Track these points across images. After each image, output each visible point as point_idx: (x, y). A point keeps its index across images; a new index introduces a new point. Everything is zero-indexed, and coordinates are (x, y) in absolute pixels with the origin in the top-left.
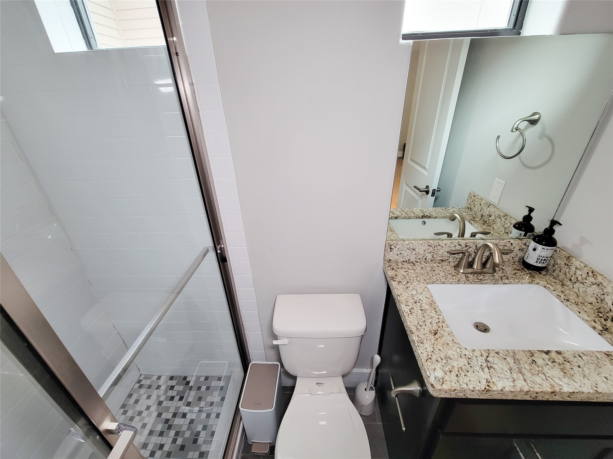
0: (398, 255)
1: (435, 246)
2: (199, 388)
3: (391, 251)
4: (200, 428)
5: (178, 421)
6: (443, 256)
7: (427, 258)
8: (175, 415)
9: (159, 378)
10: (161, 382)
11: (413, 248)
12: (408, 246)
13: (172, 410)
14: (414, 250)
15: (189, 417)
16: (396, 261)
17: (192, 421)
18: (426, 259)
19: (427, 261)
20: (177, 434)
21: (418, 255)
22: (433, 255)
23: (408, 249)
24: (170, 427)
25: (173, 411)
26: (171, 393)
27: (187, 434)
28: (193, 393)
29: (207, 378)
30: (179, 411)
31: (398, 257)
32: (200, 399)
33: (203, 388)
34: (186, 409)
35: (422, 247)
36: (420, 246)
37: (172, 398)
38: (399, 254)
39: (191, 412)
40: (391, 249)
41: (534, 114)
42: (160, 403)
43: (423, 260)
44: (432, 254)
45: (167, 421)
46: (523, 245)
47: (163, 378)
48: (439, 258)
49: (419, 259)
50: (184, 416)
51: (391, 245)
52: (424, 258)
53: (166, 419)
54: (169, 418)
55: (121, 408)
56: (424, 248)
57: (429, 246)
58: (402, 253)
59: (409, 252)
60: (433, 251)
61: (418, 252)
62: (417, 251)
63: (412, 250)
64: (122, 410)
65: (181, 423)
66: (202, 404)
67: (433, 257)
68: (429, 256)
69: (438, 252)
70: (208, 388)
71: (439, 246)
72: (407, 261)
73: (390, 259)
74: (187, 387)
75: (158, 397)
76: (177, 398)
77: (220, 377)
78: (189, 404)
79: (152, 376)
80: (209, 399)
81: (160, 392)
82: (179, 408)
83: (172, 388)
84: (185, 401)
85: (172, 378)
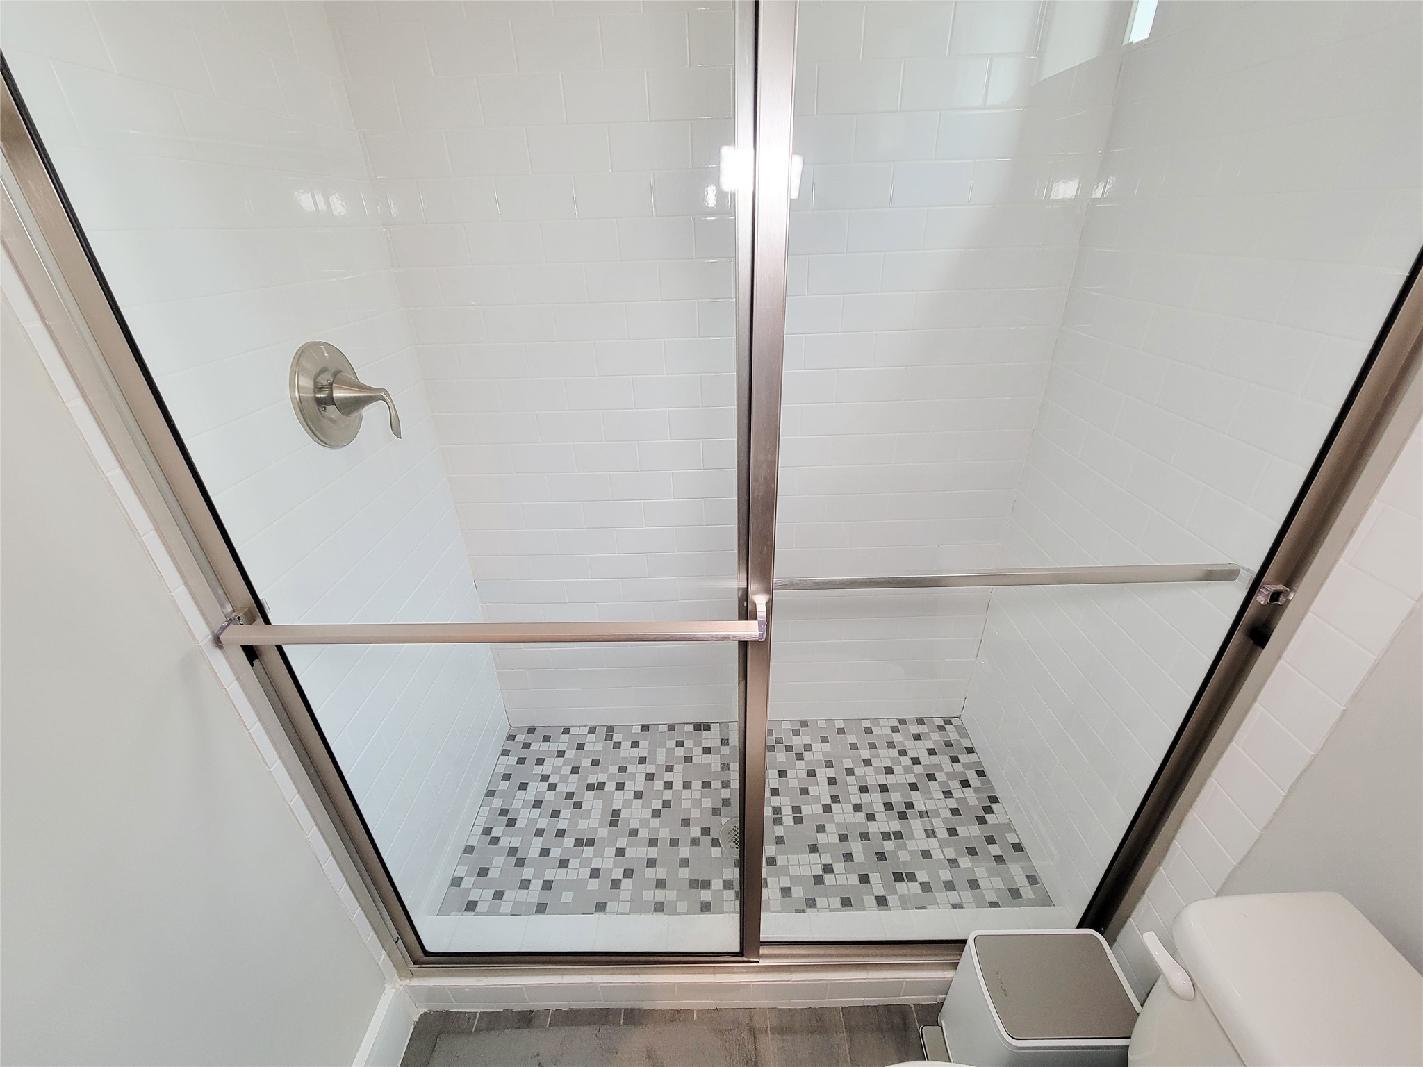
2: (990, 840)
4: (922, 876)
5: (917, 825)
8: (924, 814)
9: (970, 750)
10: (964, 758)
13: (930, 806)
15: (933, 844)
17: (927, 855)
20: (899, 835)
24: (903, 816)
27: (904, 856)
28: (975, 830)
29: (1018, 847)
30: (934, 820)
32: (972, 851)
33: (995, 850)
34: (942, 831)
37: (948, 794)
39: (943, 844)
42: (931, 777)
45: (910, 805)
47: (972, 758)
50: (931, 834)
53: (912, 802)
54: (916, 807)
55: (899, 720)
65: (917, 834)
66: (965, 862)
70: (999, 859)
74: (982, 813)
75: (939, 767)
76: (952, 803)
77: (1039, 880)
78: (953, 832)
79: (967, 736)
80: (981, 873)
81: (948, 766)
82: (938, 815)
83: (965, 784)
84: (954, 822)
85: (981, 773)
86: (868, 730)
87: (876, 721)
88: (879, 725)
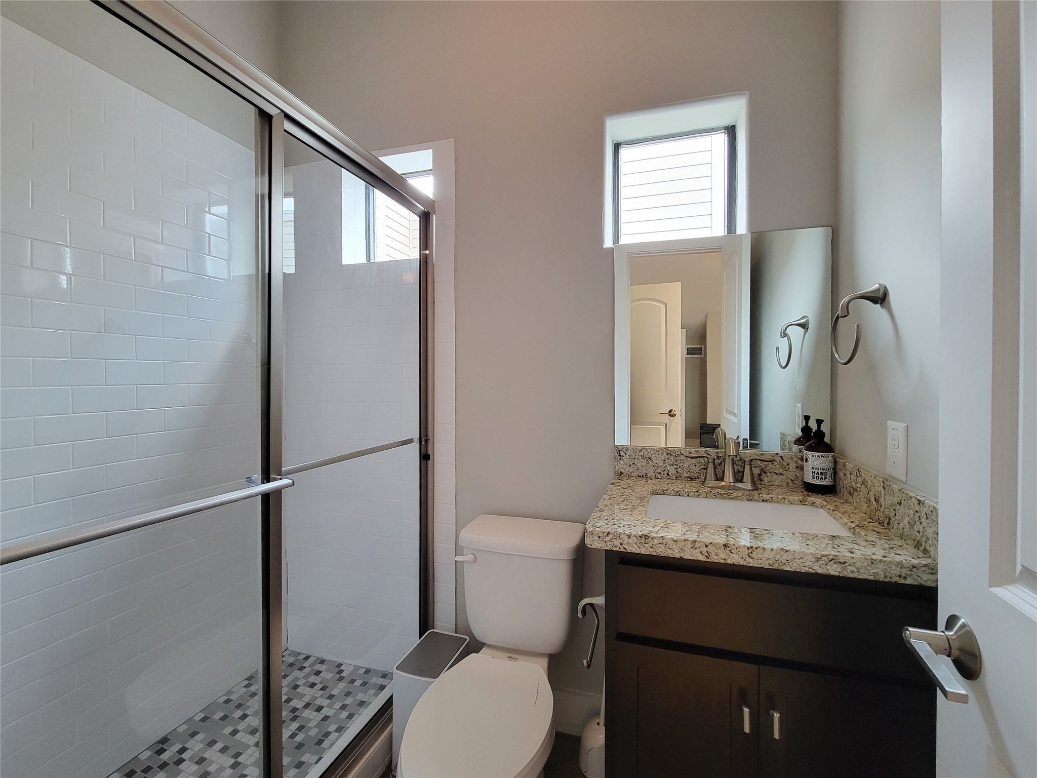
0: (630, 466)
1: (677, 455)
2: (353, 681)
3: (620, 459)
4: (333, 728)
5: (307, 713)
6: (691, 471)
7: (670, 474)
8: (307, 706)
9: (307, 658)
10: (306, 664)
11: (648, 456)
12: (642, 454)
13: (307, 699)
14: (650, 460)
15: (325, 712)
16: (629, 475)
17: (326, 718)
18: (668, 474)
19: (671, 478)
20: (300, 728)
21: (656, 468)
22: (677, 468)
23: (643, 457)
24: (294, 719)
25: (307, 701)
26: (313, 679)
27: (313, 732)
28: (342, 685)
29: (368, 671)
30: (315, 702)
31: (631, 470)
32: (348, 694)
33: (358, 683)
34: (325, 702)
35: (660, 455)
36: (657, 453)
37: (313, 685)
38: (631, 464)
39: (330, 706)
40: (620, 456)
41: (803, 318)
42: (296, 687)
43: (664, 476)
44: (675, 466)
45: (295, 710)
46: (799, 461)
47: (311, 660)
48: (685, 474)
49: (659, 473)
50: (319, 709)
51: (620, 451)
52: (666, 473)
53: (294, 708)
54: (298, 708)
55: (247, 679)
56: (663, 458)
57: (668, 454)
58: (636, 463)
59: (643, 462)
60: (675, 463)
61: (656, 463)
62: (655, 461)
63: (647, 459)
64: (247, 682)
65: (311, 717)
66: (349, 701)
67: (677, 472)
68: (672, 470)
69: (682, 464)
70: (364, 684)
71: (682, 456)
72: (644, 476)
73: (621, 472)
74: (338, 676)
75: (297, 679)
76: (319, 686)
77: (386, 673)
78: (331, 697)
79: (299, 654)
80: (360, 697)
81: (301, 674)
82: (316, 698)
83: (318, 673)
84: (327, 693)
85: (322, 662)
86: (228, 701)
87: (229, 692)
88: (233, 693)
